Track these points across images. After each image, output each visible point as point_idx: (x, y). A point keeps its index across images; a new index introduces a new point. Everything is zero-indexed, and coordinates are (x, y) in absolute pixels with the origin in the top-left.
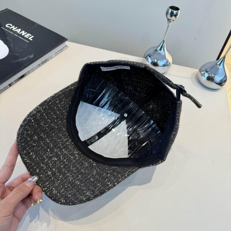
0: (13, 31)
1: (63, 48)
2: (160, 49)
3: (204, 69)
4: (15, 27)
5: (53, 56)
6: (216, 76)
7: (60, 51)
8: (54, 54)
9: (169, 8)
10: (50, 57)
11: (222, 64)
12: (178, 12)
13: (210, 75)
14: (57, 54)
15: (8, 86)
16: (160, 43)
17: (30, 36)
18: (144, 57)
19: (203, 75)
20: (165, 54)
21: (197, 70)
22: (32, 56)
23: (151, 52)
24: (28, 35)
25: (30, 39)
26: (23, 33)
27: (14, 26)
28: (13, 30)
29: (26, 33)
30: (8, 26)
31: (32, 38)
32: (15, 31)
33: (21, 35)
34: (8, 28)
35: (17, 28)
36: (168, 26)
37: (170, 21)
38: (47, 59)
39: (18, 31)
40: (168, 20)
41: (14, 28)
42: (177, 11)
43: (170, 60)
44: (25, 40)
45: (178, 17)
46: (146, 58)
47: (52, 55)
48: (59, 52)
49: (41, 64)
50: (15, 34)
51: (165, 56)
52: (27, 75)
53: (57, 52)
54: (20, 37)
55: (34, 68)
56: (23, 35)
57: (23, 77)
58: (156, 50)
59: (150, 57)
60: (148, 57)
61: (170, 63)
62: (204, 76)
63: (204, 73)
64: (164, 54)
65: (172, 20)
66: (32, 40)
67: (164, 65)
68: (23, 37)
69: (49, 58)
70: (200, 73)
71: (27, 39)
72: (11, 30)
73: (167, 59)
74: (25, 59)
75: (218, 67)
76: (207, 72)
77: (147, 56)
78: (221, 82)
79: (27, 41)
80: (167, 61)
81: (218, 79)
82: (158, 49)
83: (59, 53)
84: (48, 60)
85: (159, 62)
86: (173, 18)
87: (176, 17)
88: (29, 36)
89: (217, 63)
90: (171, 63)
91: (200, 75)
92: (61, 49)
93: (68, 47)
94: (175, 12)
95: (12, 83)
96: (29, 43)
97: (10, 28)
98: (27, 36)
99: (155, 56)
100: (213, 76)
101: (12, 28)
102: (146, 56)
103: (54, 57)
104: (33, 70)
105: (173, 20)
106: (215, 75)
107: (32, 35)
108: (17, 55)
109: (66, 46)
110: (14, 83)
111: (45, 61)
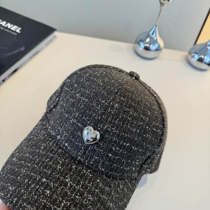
1: (53, 39)
2: (153, 34)
6: (206, 57)
8: (45, 45)
15: (2, 82)
16: (152, 26)
17: (17, 29)
18: (136, 43)
22: (23, 49)
24: (15, 27)
25: (18, 31)
26: (9, 25)
29: (12, 25)
31: (20, 30)
33: (7, 28)
35: (1, 20)
36: (161, 10)
37: (163, 5)
39: (4, 23)
40: (161, 3)
44: (13, 33)
46: (138, 43)
48: (49, 43)
49: (33, 57)
50: (1, 28)
51: (157, 40)
53: (47, 43)
54: (7, 30)
55: (26, 61)
56: (9, 27)
57: (16, 71)
58: (149, 34)
61: (162, 47)
62: (195, 58)
63: (194, 55)
65: (165, 4)
66: (19, 32)
67: (157, 50)
68: (10, 29)
69: (40, 49)
71: (15, 32)
73: (159, 44)
74: (16, 52)
79: (15, 34)
81: (207, 60)
82: (151, 33)
85: (151, 46)
86: (167, 2)
87: (169, 1)
92: (51, 40)
93: (58, 37)
95: (5, 78)
96: (17, 35)
98: (14, 29)
100: (203, 57)
103: (45, 48)
107: (19, 27)
108: (7, 48)
109: (55, 37)
110: (7, 78)
111: (37, 53)
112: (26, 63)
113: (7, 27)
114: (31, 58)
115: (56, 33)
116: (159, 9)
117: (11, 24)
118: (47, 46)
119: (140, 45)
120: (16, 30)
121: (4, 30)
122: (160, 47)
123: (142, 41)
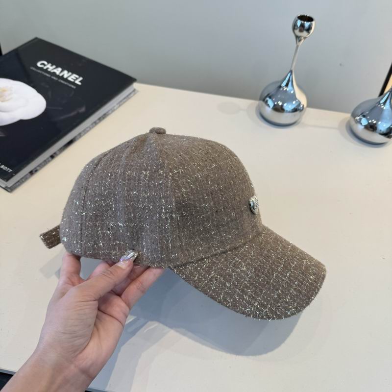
0: (49, 73)
1: (130, 94)
2: (287, 85)
3: (359, 112)
4: (52, 66)
5: (115, 108)
6: (379, 123)
7: (126, 100)
8: (117, 104)
9: (297, 19)
10: (111, 109)
11: (388, 101)
12: (312, 24)
13: (370, 121)
14: (122, 104)
15: (50, 159)
16: (286, 74)
17: (77, 78)
18: (260, 99)
19: (359, 122)
20: (294, 92)
21: (348, 115)
22: (83, 110)
23: (272, 90)
24: (74, 76)
25: (77, 82)
26: (66, 74)
27: (50, 65)
28: (49, 70)
29: (70, 74)
30: (41, 64)
31: (80, 82)
32: (52, 71)
33: (62, 78)
34: (41, 69)
35: (54, 67)
36: (297, 47)
37: (300, 39)
38: (107, 112)
39: (58, 71)
41: (50, 68)
42: (309, 23)
43: (304, 102)
44: (70, 85)
45: (312, 31)
46: (264, 100)
47: (115, 106)
48: (124, 100)
49: (98, 122)
50: (53, 77)
51: (294, 94)
52: (78, 139)
53: (121, 101)
54: (62, 82)
55: (87, 128)
56: (65, 76)
57: (71, 142)
58: (280, 87)
59: (270, 98)
60: (268, 99)
61: (303, 106)
62: (361, 124)
63: (360, 119)
64: (292, 92)
65: (302, 38)
66: (80, 84)
67: (295, 110)
68: (66, 80)
69: (109, 111)
70: (352, 119)
71: (73, 83)
72: (46, 71)
73: (299, 101)
74: (72, 114)
75: (383, 107)
76: (364, 116)
77: (266, 97)
78: (388, 131)
79: (73, 86)
80: (299, 103)
81: (383, 126)
82: (283, 85)
83: (124, 102)
84: (108, 115)
85: (285, 105)
86: (305, 34)
87: (309, 33)
88: (75, 78)
89: (379, 102)
90: (305, 106)
91: (353, 123)
92: (128, 96)
93: (138, 91)
94: (307, 24)
95: (55, 153)
96: (76, 88)
97: (45, 68)
98: (72, 79)
99: (279, 96)
100: (375, 122)
101: (48, 68)
102: (264, 97)
103: (117, 108)
104: (86, 131)
105: (305, 38)
106: (378, 120)
107: (80, 76)
108: (60, 108)
109: (134, 90)
110: (58, 153)
111: (105, 116)
112: (88, 131)
113: (63, 76)
114: (95, 123)
115: (135, 85)
116: (295, 46)
117: (69, 71)
118: (120, 106)
119: (266, 102)
120: (75, 80)
121: (57, 81)
122: (301, 106)
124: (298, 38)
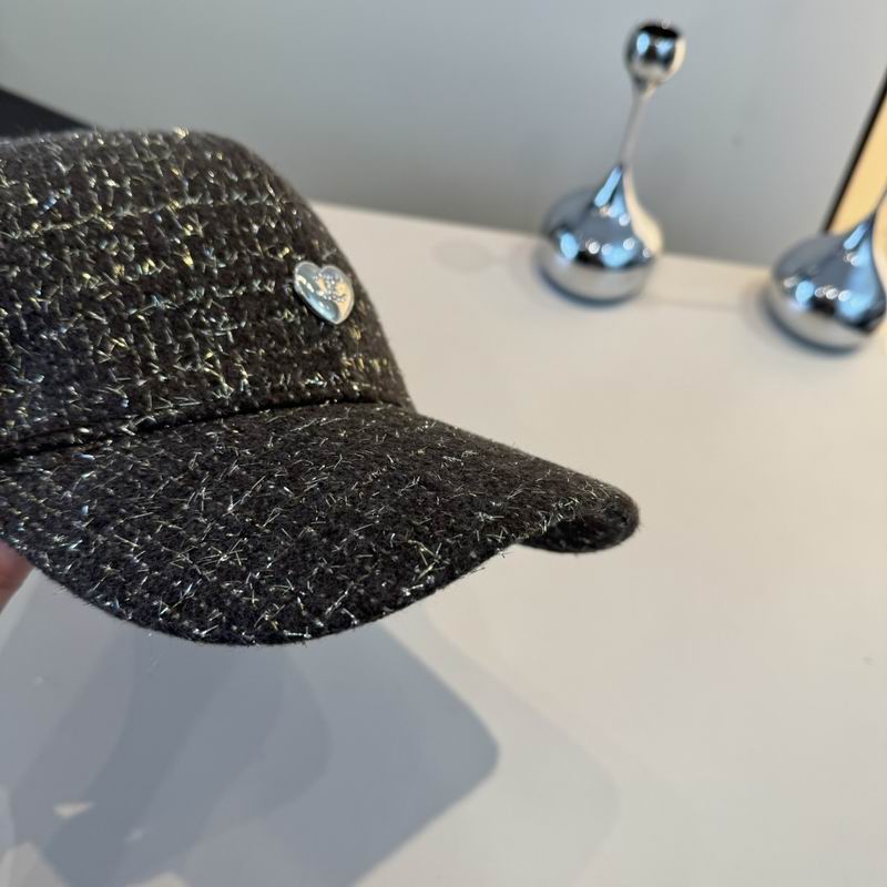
2: (611, 201)
3: (792, 267)
6: (845, 295)
9: (637, 31)
12: (675, 47)
23: (572, 210)
36: (636, 105)
37: (644, 84)
40: (636, 80)
42: (668, 44)
43: (653, 242)
45: (674, 66)
46: (550, 237)
58: (591, 206)
61: (651, 253)
62: (796, 298)
63: (794, 286)
64: (623, 222)
65: (650, 82)
70: (775, 285)
77: (556, 229)
80: (640, 245)
82: (601, 200)
85: (607, 251)
86: (655, 71)
87: (667, 69)
90: (656, 254)
91: (776, 294)
94: (663, 47)
105: (657, 82)
119: (556, 242)
122: (645, 254)
123: (567, 227)
124: (640, 83)
